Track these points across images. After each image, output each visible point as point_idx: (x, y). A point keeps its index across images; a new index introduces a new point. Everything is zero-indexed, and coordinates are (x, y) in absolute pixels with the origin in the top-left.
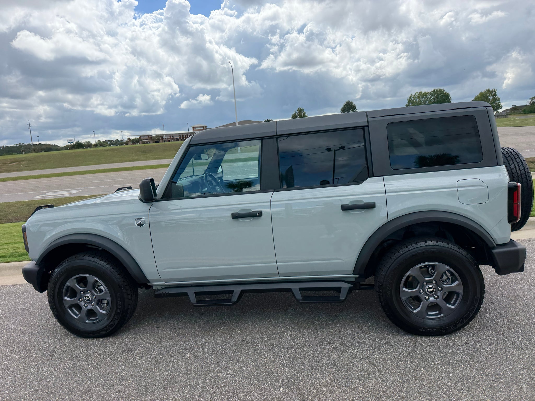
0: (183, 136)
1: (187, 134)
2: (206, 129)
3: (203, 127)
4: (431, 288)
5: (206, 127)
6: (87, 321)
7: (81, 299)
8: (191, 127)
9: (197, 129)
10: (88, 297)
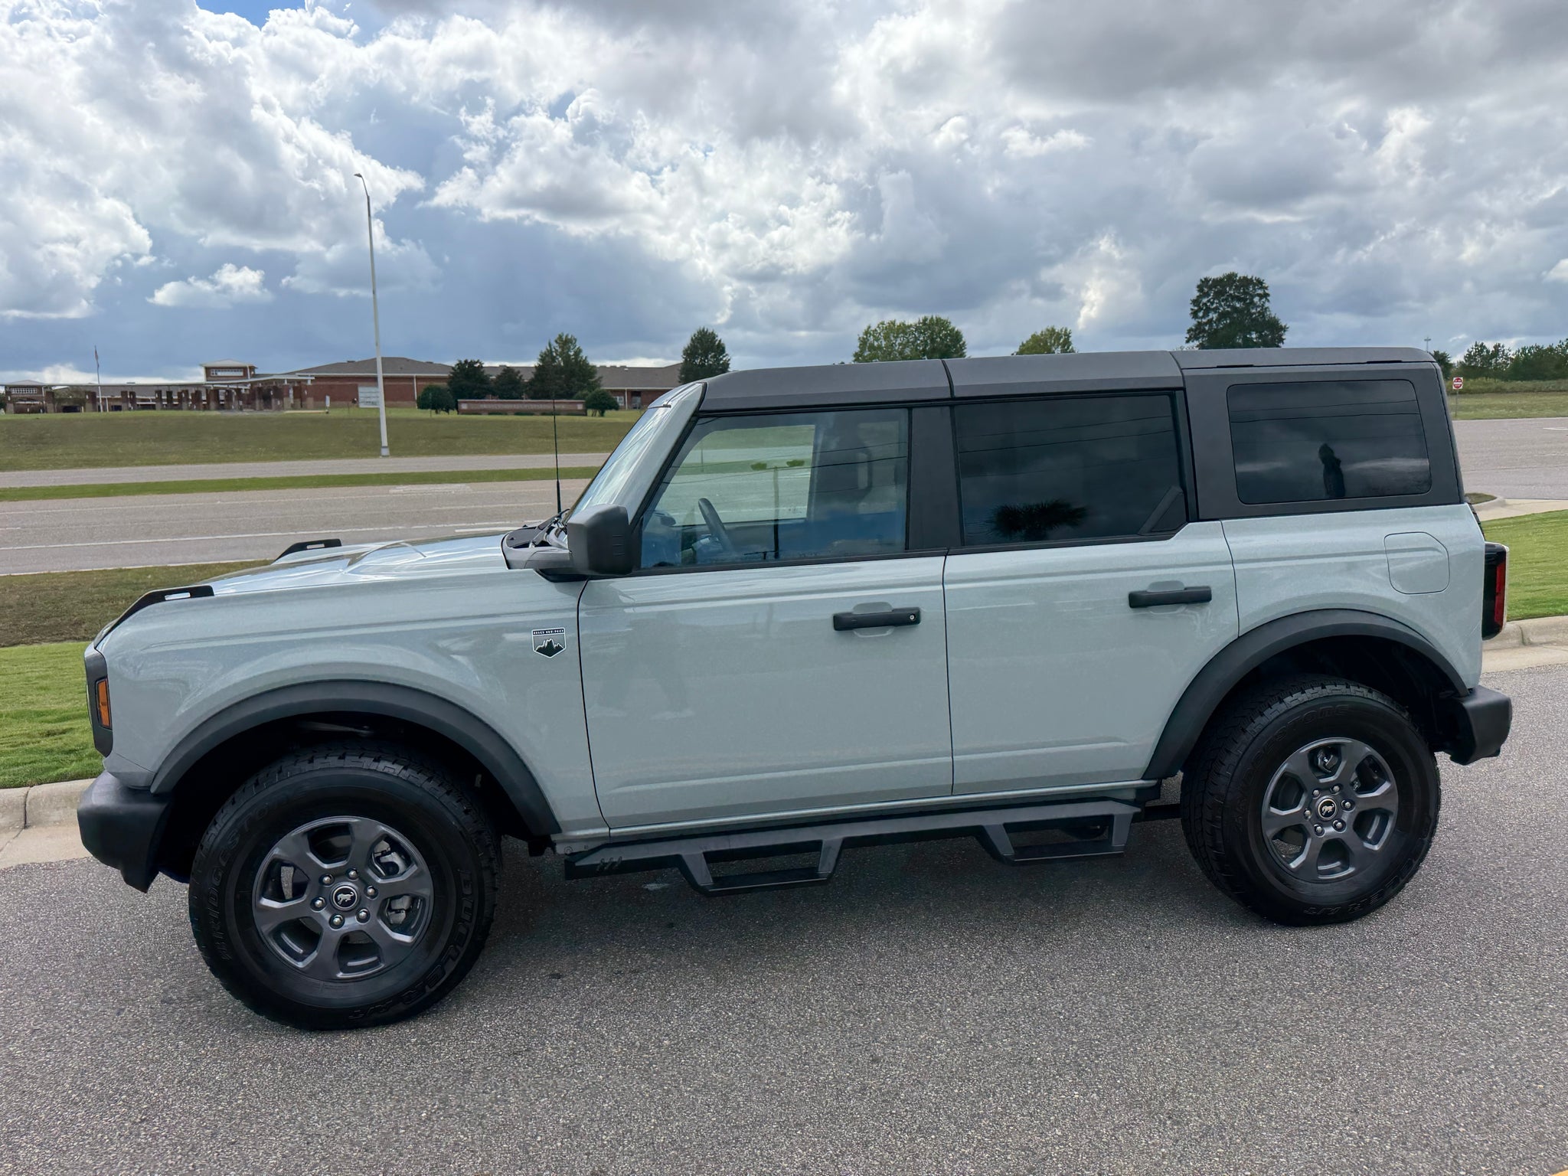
0: (169, 394)
1: (185, 388)
2: (254, 376)
3: (244, 369)
4: (1329, 804)
5: (252, 368)
6: (340, 975)
7: (318, 902)
8: (201, 365)
9: (219, 374)
10: (346, 891)
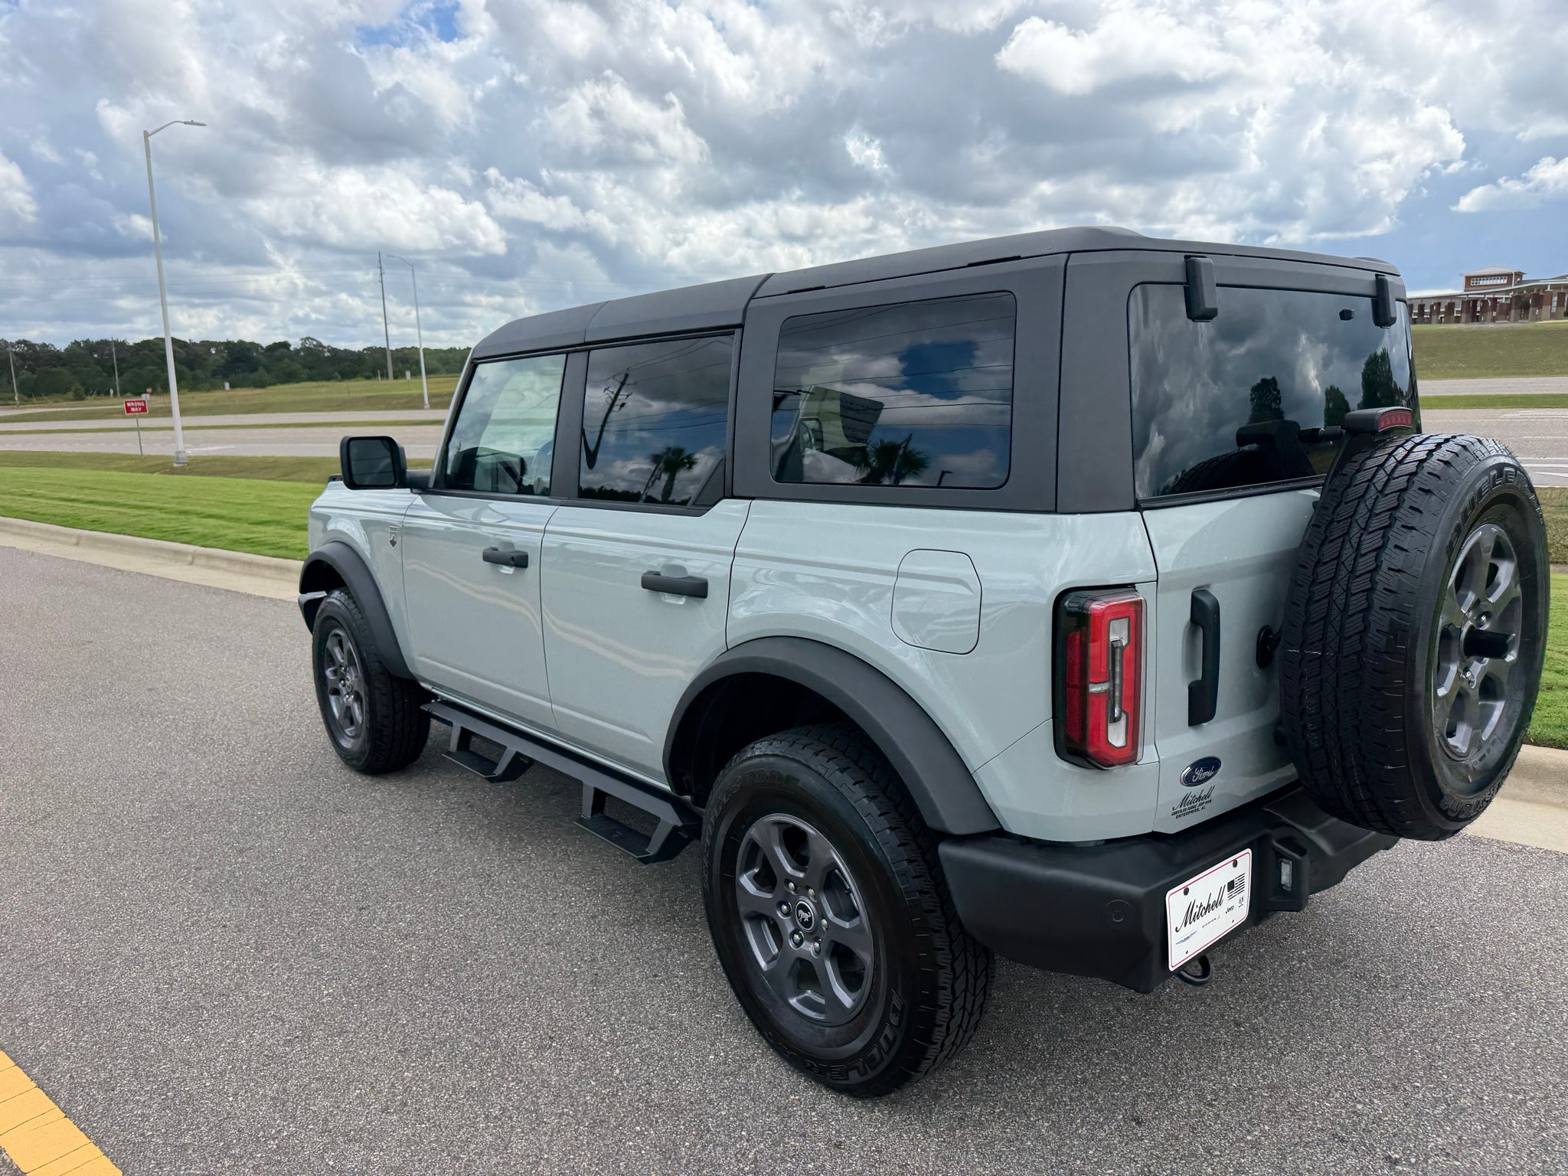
0: (1422, 307)
1: (1436, 301)
2: (1521, 282)
3: (1509, 276)
5: (1519, 275)
8: (1461, 275)
9: (1482, 283)
